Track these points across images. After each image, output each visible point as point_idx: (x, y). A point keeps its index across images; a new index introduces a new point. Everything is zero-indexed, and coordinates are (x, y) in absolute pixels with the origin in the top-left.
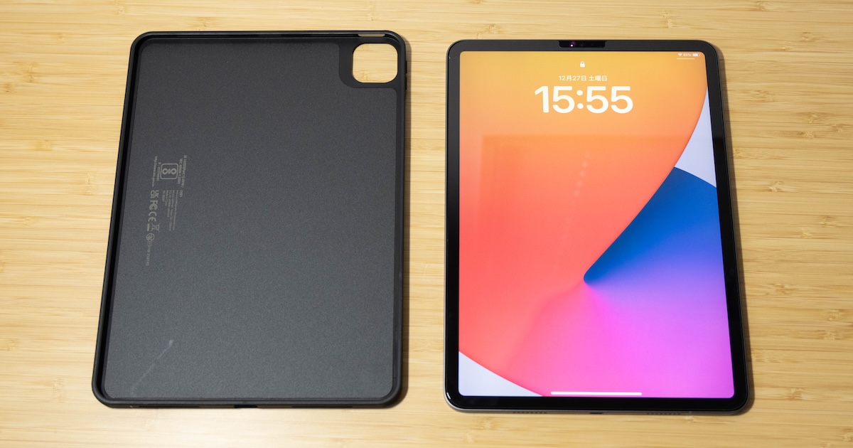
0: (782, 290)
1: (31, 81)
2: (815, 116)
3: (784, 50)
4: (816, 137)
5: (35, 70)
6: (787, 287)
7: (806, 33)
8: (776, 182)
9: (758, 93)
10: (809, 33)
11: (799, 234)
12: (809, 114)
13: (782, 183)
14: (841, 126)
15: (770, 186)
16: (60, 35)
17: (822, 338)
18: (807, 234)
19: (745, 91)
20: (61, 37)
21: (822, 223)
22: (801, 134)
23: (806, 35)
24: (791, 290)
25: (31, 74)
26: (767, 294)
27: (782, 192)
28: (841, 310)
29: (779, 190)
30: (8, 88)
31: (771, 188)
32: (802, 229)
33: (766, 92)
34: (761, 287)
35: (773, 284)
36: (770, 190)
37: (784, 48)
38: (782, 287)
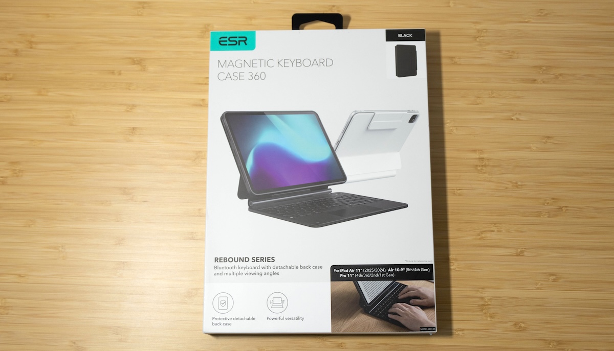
0: (516, 186)
1: (31, 48)
2: (544, 68)
3: (527, 22)
4: (544, 82)
5: (33, 40)
6: (519, 183)
7: (542, 9)
8: (516, 114)
9: (507, 52)
10: (544, 10)
11: (529, 149)
12: (540, 67)
13: (520, 114)
14: (561, 75)
15: (512, 116)
16: (48, 15)
17: (539, 216)
18: (534, 148)
19: (500, 51)
20: (49, 17)
21: (544, 141)
22: (534, 81)
23: (542, 11)
24: (522, 185)
25: (31, 42)
26: (507, 188)
27: (520, 120)
28: (553, 199)
29: (518, 119)
30: (16, 53)
31: (513, 118)
32: (531, 145)
33: (513, 52)
34: (503, 183)
35: (511, 182)
36: (512, 119)
37: (526, 20)
38: (516, 183)
